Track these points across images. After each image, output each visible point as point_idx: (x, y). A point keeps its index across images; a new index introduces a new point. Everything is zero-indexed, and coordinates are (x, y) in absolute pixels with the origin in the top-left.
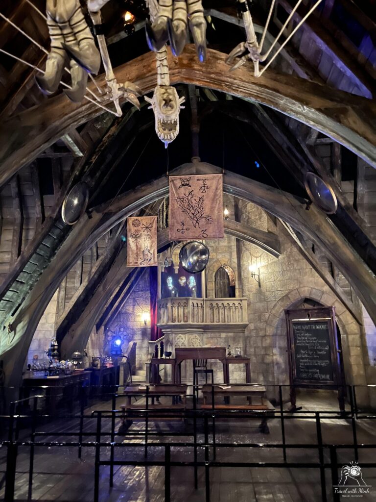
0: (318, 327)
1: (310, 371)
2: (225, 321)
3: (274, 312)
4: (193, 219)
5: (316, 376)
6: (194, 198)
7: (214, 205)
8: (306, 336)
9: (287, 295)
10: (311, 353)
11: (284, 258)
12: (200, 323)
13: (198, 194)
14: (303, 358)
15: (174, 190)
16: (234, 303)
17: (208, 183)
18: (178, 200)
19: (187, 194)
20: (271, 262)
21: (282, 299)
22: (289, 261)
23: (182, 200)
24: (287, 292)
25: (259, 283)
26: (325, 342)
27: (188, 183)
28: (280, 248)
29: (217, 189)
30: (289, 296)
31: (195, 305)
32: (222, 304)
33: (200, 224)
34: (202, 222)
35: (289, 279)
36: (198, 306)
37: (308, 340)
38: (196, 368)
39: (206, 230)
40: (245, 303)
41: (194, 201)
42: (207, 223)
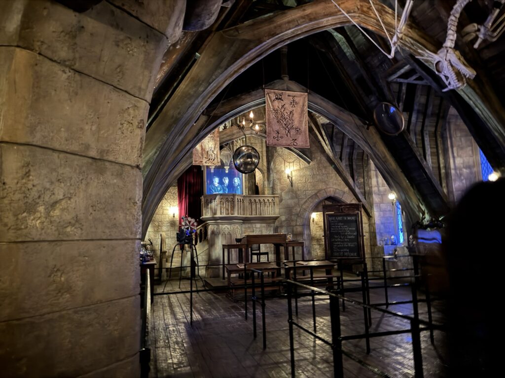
0: (349, 218)
1: (342, 250)
2: (261, 214)
3: (304, 207)
4: (285, 129)
5: (346, 254)
6: (286, 111)
7: (302, 119)
8: (339, 225)
9: (316, 194)
10: (342, 237)
11: (314, 165)
12: (242, 216)
13: (289, 108)
14: (336, 242)
15: (270, 102)
16: (268, 200)
17: (297, 99)
18: (274, 111)
19: (280, 107)
20: (303, 166)
21: (311, 197)
22: (319, 167)
23: (276, 111)
24: (316, 191)
25: (292, 183)
26: (354, 229)
27: (280, 97)
28: (311, 156)
29: (303, 105)
30: (318, 194)
31: (239, 201)
32: (259, 200)
33: (291, 133)
34: (293, 132)
35: (318, 181)
36: (241, 201)
37: (340, 228)
38: (253, 252)
39: (296, 139)
40: (277, 200)
41: (286, 114)
42: (297, 133)
